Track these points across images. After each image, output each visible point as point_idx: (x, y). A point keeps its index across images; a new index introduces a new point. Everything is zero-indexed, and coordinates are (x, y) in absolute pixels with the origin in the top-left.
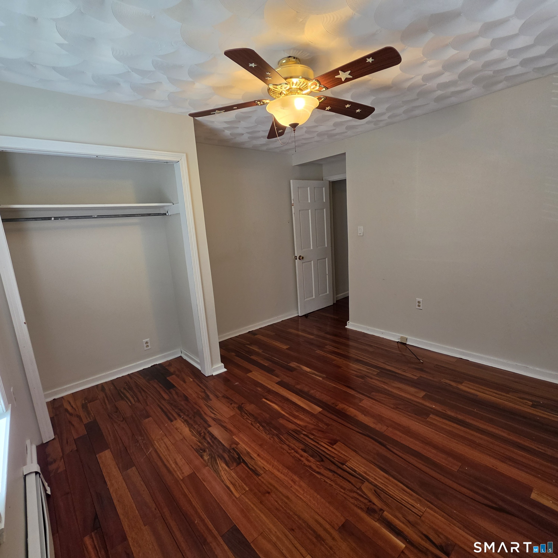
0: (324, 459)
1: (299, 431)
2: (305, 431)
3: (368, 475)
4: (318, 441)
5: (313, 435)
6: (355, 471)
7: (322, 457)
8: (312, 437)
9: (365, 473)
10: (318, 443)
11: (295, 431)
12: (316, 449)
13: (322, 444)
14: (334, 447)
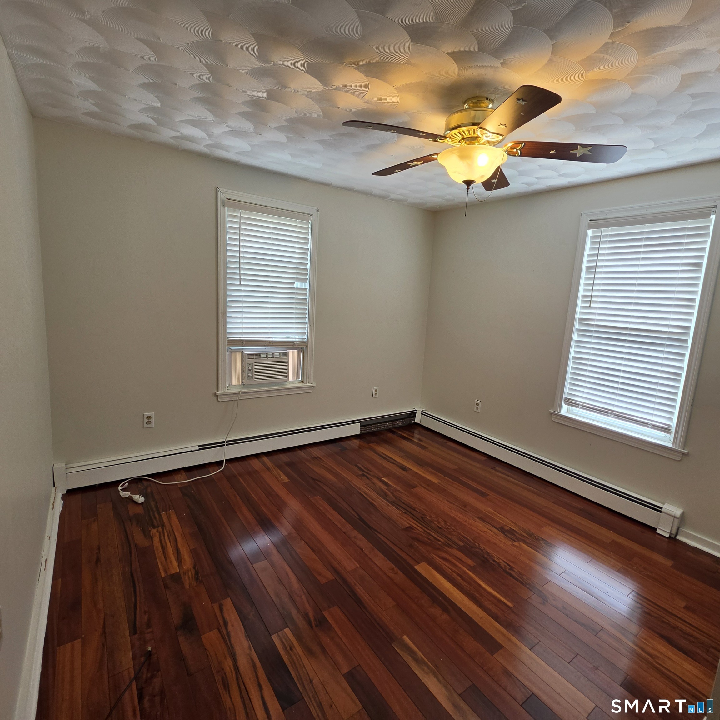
0: (421, 519)
1: (445, 545)
2: (438, 544)
3: (387, 504)
4: (425, 532)
5: (429, 539)
6: (396, 507)
7: (422, 520)
8: (431, 537)
9: (388, 505)
10: (425, 531)
11: (450, 546)
12: (427, 527)
13: (421, 530)
14: (408, 526)
